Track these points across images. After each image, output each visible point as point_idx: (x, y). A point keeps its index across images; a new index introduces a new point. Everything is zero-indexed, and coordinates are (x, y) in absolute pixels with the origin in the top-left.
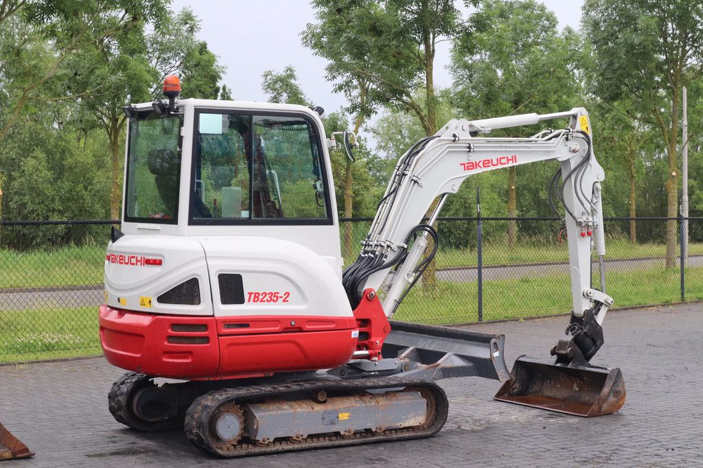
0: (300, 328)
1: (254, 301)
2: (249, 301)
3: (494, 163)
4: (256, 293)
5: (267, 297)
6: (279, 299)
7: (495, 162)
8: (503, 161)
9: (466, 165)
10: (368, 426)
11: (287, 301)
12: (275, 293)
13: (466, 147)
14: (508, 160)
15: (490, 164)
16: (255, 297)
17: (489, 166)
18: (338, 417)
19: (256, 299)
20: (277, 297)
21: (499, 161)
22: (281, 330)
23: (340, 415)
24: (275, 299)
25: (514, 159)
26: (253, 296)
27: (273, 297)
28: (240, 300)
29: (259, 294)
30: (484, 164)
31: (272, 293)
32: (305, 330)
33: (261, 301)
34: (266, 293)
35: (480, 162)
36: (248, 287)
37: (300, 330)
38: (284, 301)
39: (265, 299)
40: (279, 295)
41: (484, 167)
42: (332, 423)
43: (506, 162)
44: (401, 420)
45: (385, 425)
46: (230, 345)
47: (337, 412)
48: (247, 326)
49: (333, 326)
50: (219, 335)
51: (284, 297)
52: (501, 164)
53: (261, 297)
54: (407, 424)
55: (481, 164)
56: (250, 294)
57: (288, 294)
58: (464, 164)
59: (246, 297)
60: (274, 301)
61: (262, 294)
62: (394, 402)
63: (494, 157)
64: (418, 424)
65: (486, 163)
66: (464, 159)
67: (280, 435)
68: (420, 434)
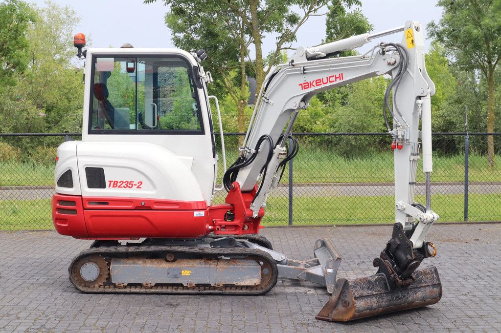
0: (150, 207)
1: (113, 187)
2: (110, 186)
3: (324, 82)
4: (115, 182)
5: (124, 184)
6: (134, 186)
7: (325, 81)
8: (332, 79)
9: (303, 85)
10: (207, 282)
11: (140, 188)
12: (130, 182)
13: (308, 69)
14: (336, 78)
15: (322, 83)
16: (114, 184)
17: (321, 84)
18: (181, 273)
19: (115, 186)
20: (132, 185)
21: (328, 79)
22: (134, 208)
23: (183, 272)
24: (131, 186)
25: (341, 77)
26: (112, 183)
27: (129, 185)
28: (103, 185)
29: (117, 182)
30: (316, 83)
31: (128, 182)
32: (152, 208)
33: (119, 187)
34: (123, 182)
35: (314, 81)
36: (108, 177)
37: (150, 208)
38: (138, 187)
39: (122, 186)
40: (133, 183)
41: (317, 85)
42: (176, 277)
43: (335, 80)
44: (238, 280)
45: (222, 282)
46: (92, 216)
47: (181, 270)
48: (107, 204)
49: (177, 207)
50: (84, 209)
51: (138, 185)
52: (331, 82)
53: (119, 184)
54: (243, 283)
55: (314, 84)
56: (110, 182)
57: (142, 183)
58: (301, 84)
59: (107, 184)
60: (129, 187)
61: (120, 182)
62: (231, 266)
63: (324, 77)
64: (254, 285)
65: (318, 82)
66: (302, 80)
67: (132, 281)
68: (253, 292)
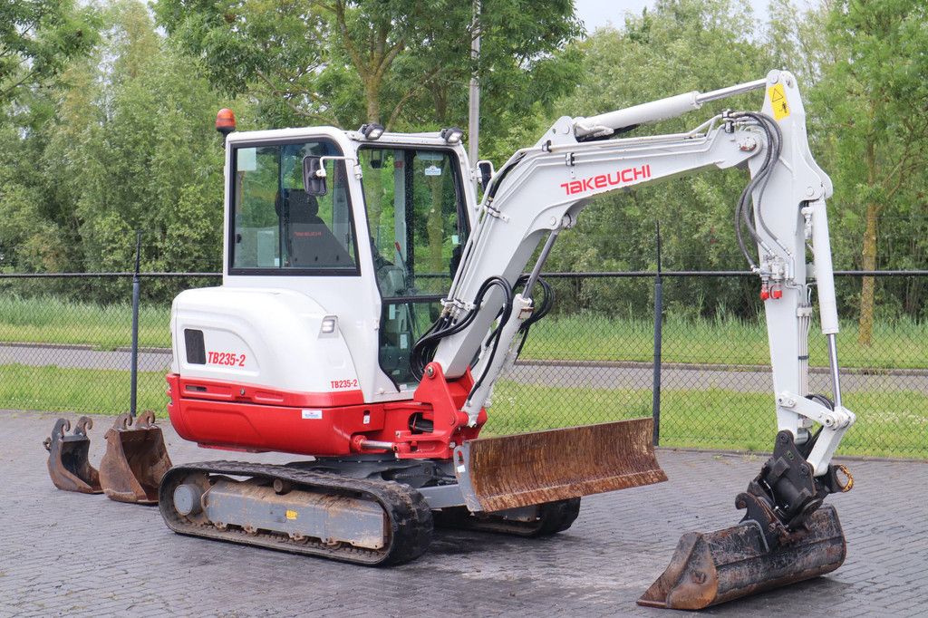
2: (210, 361)
3: (612, 181)
4: (215, 353)
5: (225, 359)
6: (236, 362)
7: (614, 179)
8: (627, 176)
9: (570, 186)
11: (243, 365)
12: (232, 355)
13: (579, 158)
14: (636, 174)
15: (607, 182)
16: (215, 358)
17: (605, 185)
19: (216, 361)
21: (621, 176)
24: (232, 361)
25: (646, 171)
26: (213, 356)
27: (230, 359)
28: (202, 361)
29: (218, 354)
30: (596, 182)
31: (229, 354)
33: (221, 363)
34: (224, 355)
35: (591, 179)
36: (209, 346)
39: (223, 361)
40: (235, 358)
41: (598, 187)
43: (633, 177)
51: (240, 360)
52: (624, 180)
53: (220, 358)
55: (592, 184)
56: (211, 353)
57: (244, 357)
58: (566, 185)
59: (207, 356)
60: (231, 364)
61: (221, 355)
65: (600, 181)
66: (567, 176)
